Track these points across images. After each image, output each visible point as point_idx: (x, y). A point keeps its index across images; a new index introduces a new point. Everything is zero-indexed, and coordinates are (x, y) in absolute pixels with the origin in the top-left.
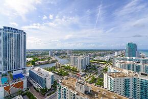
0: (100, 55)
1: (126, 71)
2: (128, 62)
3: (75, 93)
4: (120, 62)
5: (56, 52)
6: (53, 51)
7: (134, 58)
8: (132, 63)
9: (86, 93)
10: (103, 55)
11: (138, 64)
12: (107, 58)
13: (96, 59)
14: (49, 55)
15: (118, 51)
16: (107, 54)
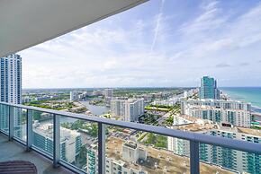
0: (162, 97)
1: (200, 122)
2: (204, 106)
3: (122, 165)
4: (191, 107)
5: (85, 93)
6: (79, 91)
7: (212, 100)
8: (209, 108)
9: (140, 161)
10: (166, 97)
11: (218, 110)
12: (171, 101)
13: (154, 103)
14: (71, 100)
15: (188, 89)
16: (172, 95)
